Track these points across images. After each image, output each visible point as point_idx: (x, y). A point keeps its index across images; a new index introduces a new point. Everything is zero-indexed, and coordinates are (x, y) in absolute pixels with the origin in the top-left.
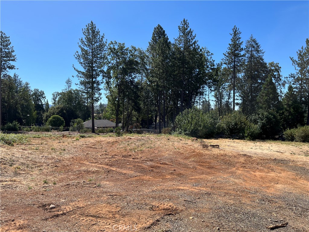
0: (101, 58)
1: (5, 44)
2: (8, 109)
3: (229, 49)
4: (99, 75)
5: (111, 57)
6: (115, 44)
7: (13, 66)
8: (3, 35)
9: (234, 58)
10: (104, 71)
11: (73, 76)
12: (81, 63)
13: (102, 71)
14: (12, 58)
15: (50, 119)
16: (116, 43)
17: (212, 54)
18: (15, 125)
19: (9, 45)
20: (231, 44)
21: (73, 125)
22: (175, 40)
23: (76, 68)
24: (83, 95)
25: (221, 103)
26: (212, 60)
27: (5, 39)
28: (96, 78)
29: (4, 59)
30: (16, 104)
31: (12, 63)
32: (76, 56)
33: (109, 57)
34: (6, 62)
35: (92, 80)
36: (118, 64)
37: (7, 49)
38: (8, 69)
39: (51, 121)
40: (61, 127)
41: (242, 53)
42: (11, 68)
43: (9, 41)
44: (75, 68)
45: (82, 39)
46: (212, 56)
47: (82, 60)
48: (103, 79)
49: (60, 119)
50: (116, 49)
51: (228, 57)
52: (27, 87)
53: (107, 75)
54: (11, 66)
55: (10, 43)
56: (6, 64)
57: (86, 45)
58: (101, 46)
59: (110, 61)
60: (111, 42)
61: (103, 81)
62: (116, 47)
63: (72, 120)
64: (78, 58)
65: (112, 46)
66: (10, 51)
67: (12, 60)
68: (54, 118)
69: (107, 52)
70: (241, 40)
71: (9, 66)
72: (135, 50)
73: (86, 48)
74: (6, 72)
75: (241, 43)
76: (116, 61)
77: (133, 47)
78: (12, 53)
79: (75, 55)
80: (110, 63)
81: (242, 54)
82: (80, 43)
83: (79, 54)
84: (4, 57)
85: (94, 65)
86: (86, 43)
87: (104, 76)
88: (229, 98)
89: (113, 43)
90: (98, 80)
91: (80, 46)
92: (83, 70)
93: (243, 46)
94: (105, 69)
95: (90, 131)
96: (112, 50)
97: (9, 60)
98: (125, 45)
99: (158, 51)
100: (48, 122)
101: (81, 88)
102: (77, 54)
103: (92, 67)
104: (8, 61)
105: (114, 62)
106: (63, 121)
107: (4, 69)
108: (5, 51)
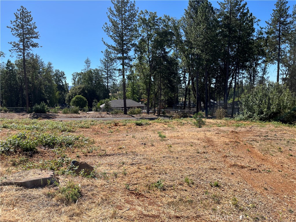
0: (131, 30)
1: (27, 20)
2: (32, 90)
3: (273, 15)
4: (130, 50)
5: (142, 29)
6: (145, 14)
7: (37, 44)
8: (24, 10)
9: (280, 26)
10: (136, 44)
11: (102, 52)
12: (111, 36)
13: (134, 45)
14: (35, 35)
15: (74, 99)
16: (147, 12)
17: (259, 20)
18: (43, 107)
19: (31, 21)
20: (275, 9)
21: (96, 105)
22: (219, 4)
23: (106, 42)
24: (103, 75)
25: (254, 79)
26: (260, 27)
27: (26, 15)
28: (127, 53)
29: (27, 36)
30: (41, 85)
31: (35, 41)
32: (105, 29)
33: (140, 30)
34: (29, 40)
35: (123, 55)
36: (150, 36)
37: (29, 26)
38: (31, 47)
39: (74, 102)
40: (86, 108)
41: (289, 20)
42: (34, 46)
43: (31, 16)
44: (104, 42)
45: (110, 9)
46: (259, 23)
47: (111, 34)
48: (136, 53)
49: (83, 100)
50: (147, 19)
51: (271, 25)
52: (50, 67)
53: (140, 49)
54: (35, 44)
55: (32, 19)
56: (29, 42)
57: (114, 15)
58: (133, 15)
59: (140, 33)
60: (142, 11)
61: (136, 56)
62: (147, 17)
63: (94, 100)
64: (107, 30)
65: (142, 16)
66: (32, 27)
67: (34, 38)
68: (77, 98)
69: (137, 23)
70: (287, 5)
71: (32, 43)
72: (169, 20)
73: (116, 19)
74: (30, 51)
75: (287, 8)
76: (148, 33)
77: (166, 17)
78: (34, 29)
79: (104, 27)
80: (140, 35)
81: (289, 22)
82: (109, 13)
83: (109, 26)
84: (26, 34)
85: (124, 39)
86: (116, 13)
87: (135, 50)
88: (264, 74)
89: (144, 12)
90: (129, 55)
91: (109, 16)
92: (114, 44)
93: (290, 12)
94: (137, 42)
95: (122, 112)
96: (144, 21)
97: (32, 37)
98: (157, 15)
99: (202, 18)
100: (71, 102)
101: (101, 68)
102: (105, 26)
103: (123, 41)
104: (31, 39)
105: (145, 35)
106: (86, 101)
107: (27, 47)
108: (27, 28)
